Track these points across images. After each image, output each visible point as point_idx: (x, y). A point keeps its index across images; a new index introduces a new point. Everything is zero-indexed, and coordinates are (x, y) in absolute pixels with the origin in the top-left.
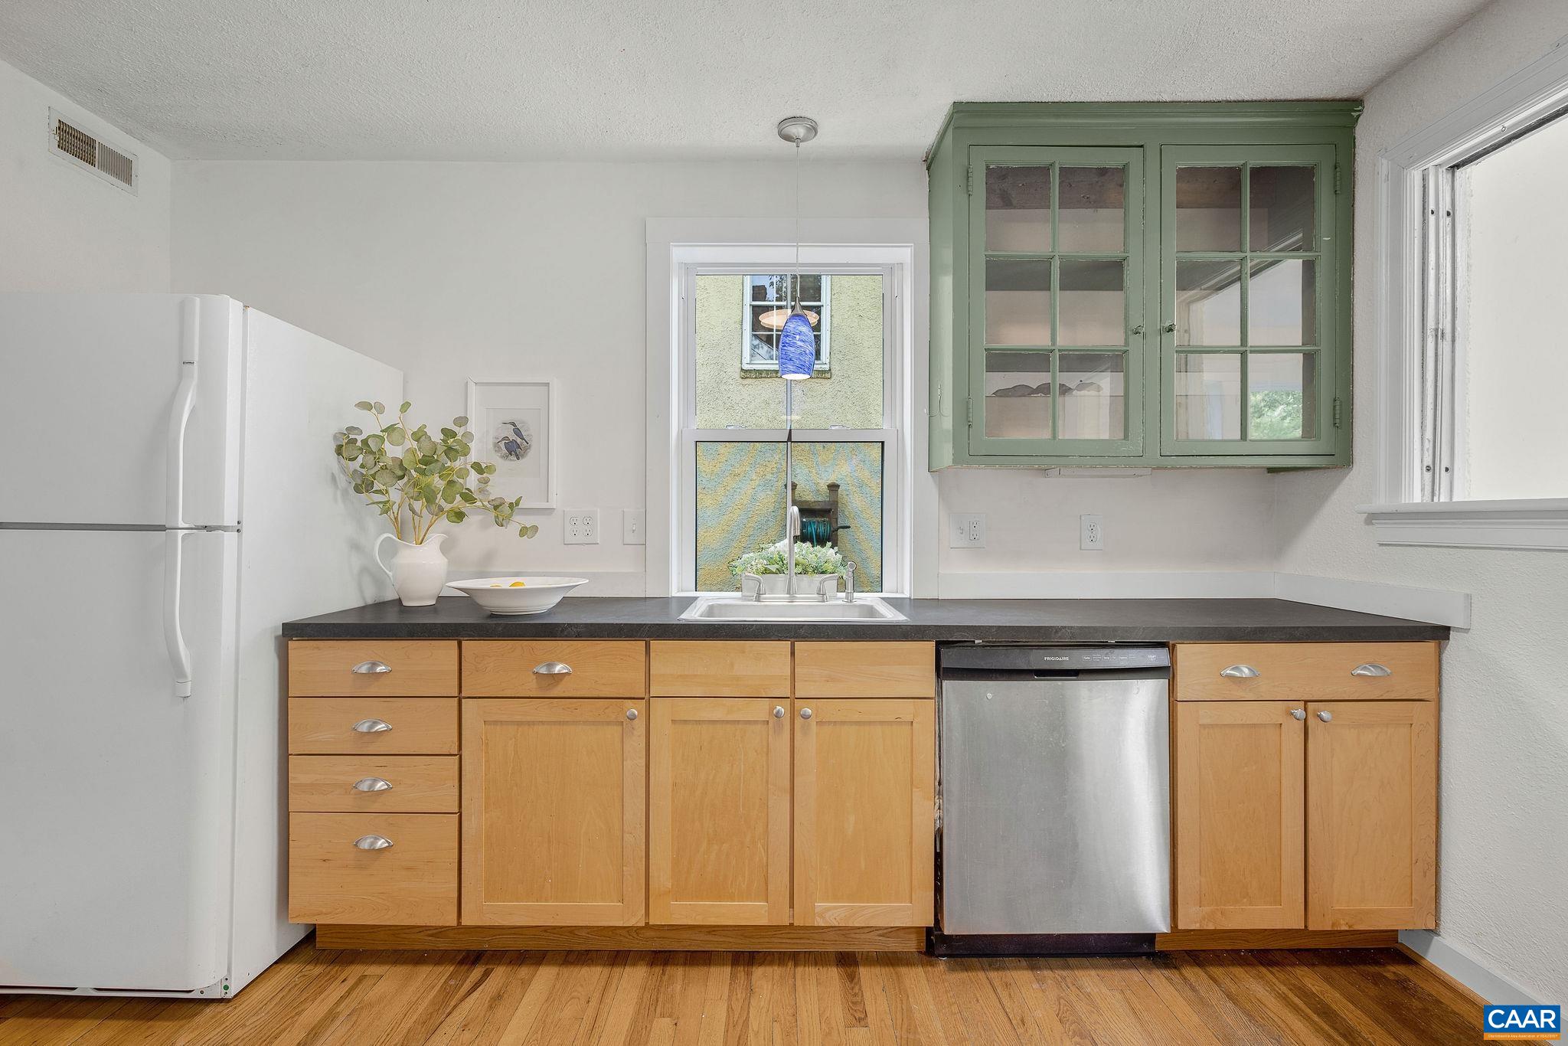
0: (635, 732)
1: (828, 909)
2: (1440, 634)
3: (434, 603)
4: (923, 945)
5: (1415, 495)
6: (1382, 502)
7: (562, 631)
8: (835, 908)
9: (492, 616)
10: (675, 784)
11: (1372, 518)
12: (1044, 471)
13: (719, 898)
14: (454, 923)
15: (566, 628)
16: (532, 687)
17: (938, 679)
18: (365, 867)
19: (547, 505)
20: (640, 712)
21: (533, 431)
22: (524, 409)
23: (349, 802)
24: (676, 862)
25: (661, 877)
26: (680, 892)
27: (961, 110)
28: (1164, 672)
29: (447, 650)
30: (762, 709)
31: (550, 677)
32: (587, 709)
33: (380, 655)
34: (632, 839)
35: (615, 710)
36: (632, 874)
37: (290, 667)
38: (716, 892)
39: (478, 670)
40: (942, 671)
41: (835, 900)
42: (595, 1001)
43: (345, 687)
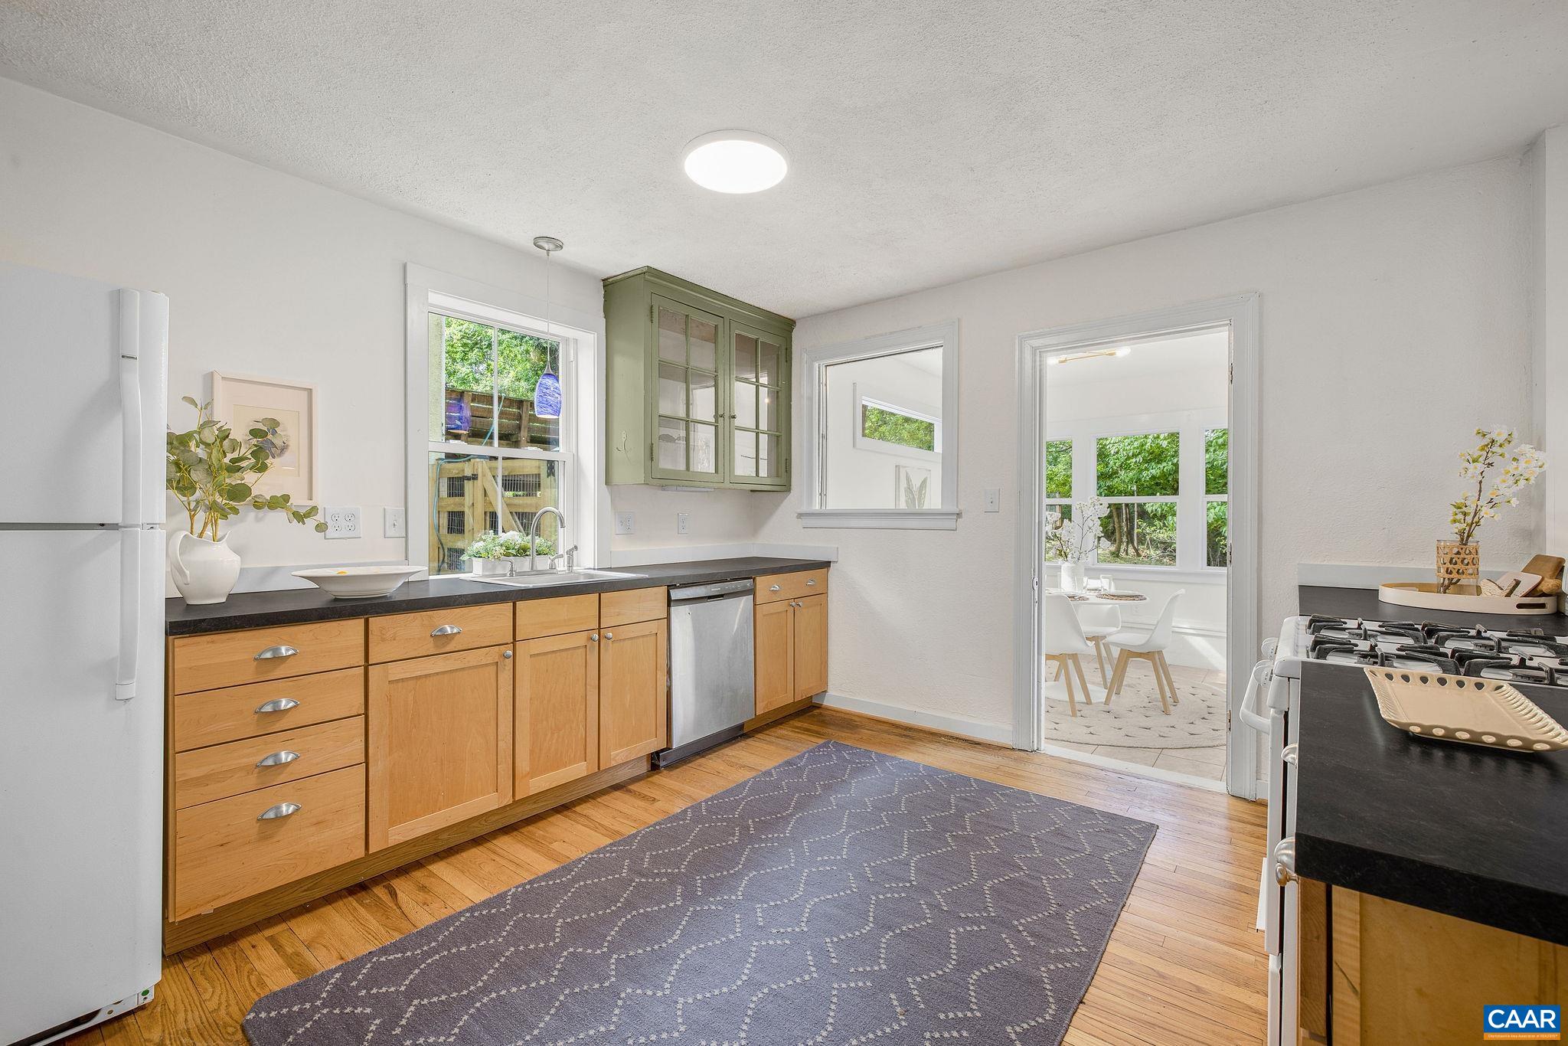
0: (506, 668)
1: (617, 755)
2: (827, 564)
3: (224, 600)
4: (649, 766)
5: (816, 507)
6: (804, 509)
7: (455, 601)
8: (622, 752)
9: (336, 600)
10: (531, 699)
11: (800, 515)
12: (663, 487)
13: (558, 768)
14: (362, 854)
15: (457, 599)
16: (429, 647)
17: (669, 605)
18: (270, 837)
19: (311, 503)
20: (510, 653)
21: (291, 432)
22: (284, 409)
23: (252, 781)
24: (532, 752)
25: (523, 765)
26: (534, 772)
27: (651, 272)
28: (752, 591)
29: (356, 626)
30: (580, 639)
31: (443, 638)
32: (473, 658)
33: (285, 642)
34: (505, 745)
35: (493, 654)
36: (505, 769)
37: (179, 664)
38: (557, 764)
39: (383, 640)
40: (670, 602)
41: (621, 747)
42: (497, 859)
43: (249, 674)
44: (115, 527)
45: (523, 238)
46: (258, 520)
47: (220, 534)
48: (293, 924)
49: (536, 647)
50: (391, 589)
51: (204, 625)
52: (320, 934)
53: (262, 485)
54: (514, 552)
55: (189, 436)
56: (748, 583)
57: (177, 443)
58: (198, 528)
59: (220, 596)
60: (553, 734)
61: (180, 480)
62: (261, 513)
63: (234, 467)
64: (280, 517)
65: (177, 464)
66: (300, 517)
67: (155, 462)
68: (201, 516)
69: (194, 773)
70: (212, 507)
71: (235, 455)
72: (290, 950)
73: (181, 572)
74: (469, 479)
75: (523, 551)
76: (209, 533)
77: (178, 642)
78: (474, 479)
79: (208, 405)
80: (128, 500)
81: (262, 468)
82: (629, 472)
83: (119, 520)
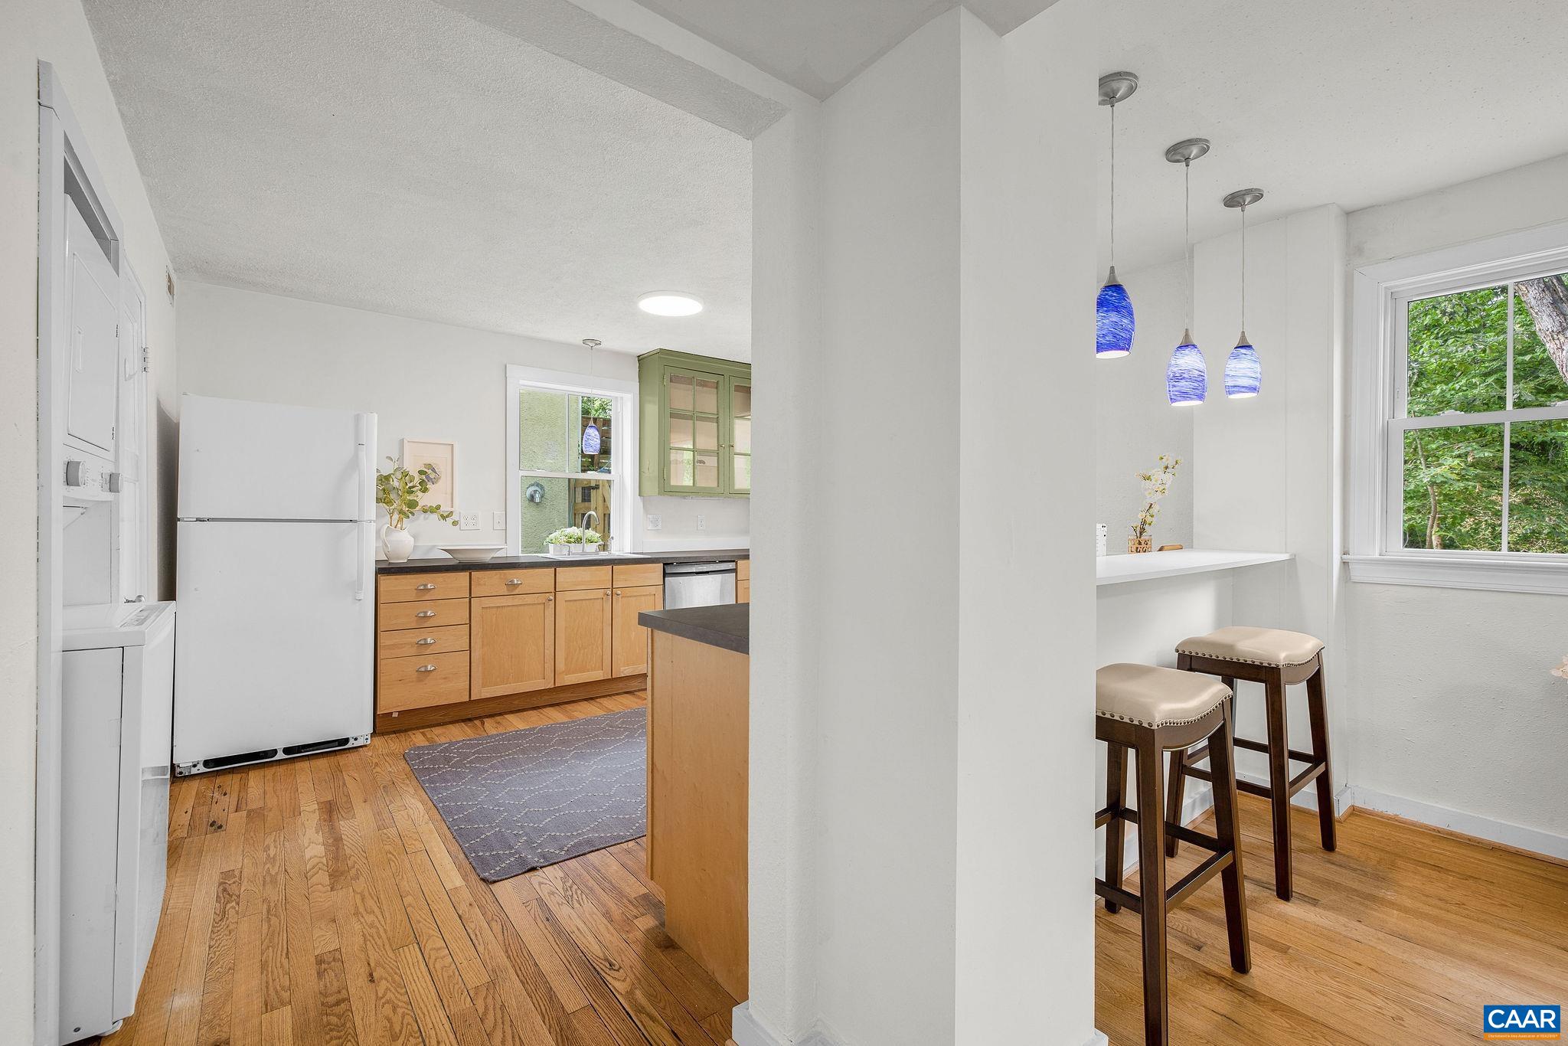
0: (550, 607)
1: (622, 670)
3: (406, 561)
7: (519, 565)
8: (628, 668)
10: (565, 627)
13: (584, 672)
14: (467, 700)
15: (521, 564)
16: (504, 590)
17: (664, 577)
18: (422, 681)
19: (450, 509)
20: (552, 598)
21: (443, 469)
22: (437, 457)
23: (413, 651)
24: (566, 659)
25: (561, 666)
26: (568, 672)
27: (662, 351)
28: (735, 571)
29: (464, 576)
30: (600, 594)
31: (513, 586)
32: (529, 599)
33: (430, 581)
34: (549, 652)
35: (542, 598)
36: (549, 666)
37: (381, 589)
38: (583, 670)
39: (479, 584)
40: (665, 575)
41: (628, 665)
42: (541, 716)
43: (412, 597)
44: (356, 521)
45: (578, 340)
46: (425, 519)
47: (404, 526)
48: (433, 729)
49: (569, 596)
50: (487, 558)
51: (393, 570)
52: (445, 733)
53: (424, 500)
54: (572, 540)
55: (389, 475)
56: (731, 566)
57: (383, 480)
58: (394, 523)
59: (402, 559)
60: (580, 650)
61: (384, 498)
62: (427, 515)
63: (410, 491)
64: (435, 517)
65: (384, 490)
66: (444, 518)
67: (371, 490)
68: (396, 516)
69: (388, 643)
70: (401, 512)
71: (411, 484)
72: (429, 736)
73: (386, 546)
74: (593, 488)
75: (579, 540)
76: (399, 525)
77: (382, 578)
78: (597, 488)
79: (401, 458)
80: (361, 509)
81: (425, 490)
82: (652, 487)
83: (357, 519)
